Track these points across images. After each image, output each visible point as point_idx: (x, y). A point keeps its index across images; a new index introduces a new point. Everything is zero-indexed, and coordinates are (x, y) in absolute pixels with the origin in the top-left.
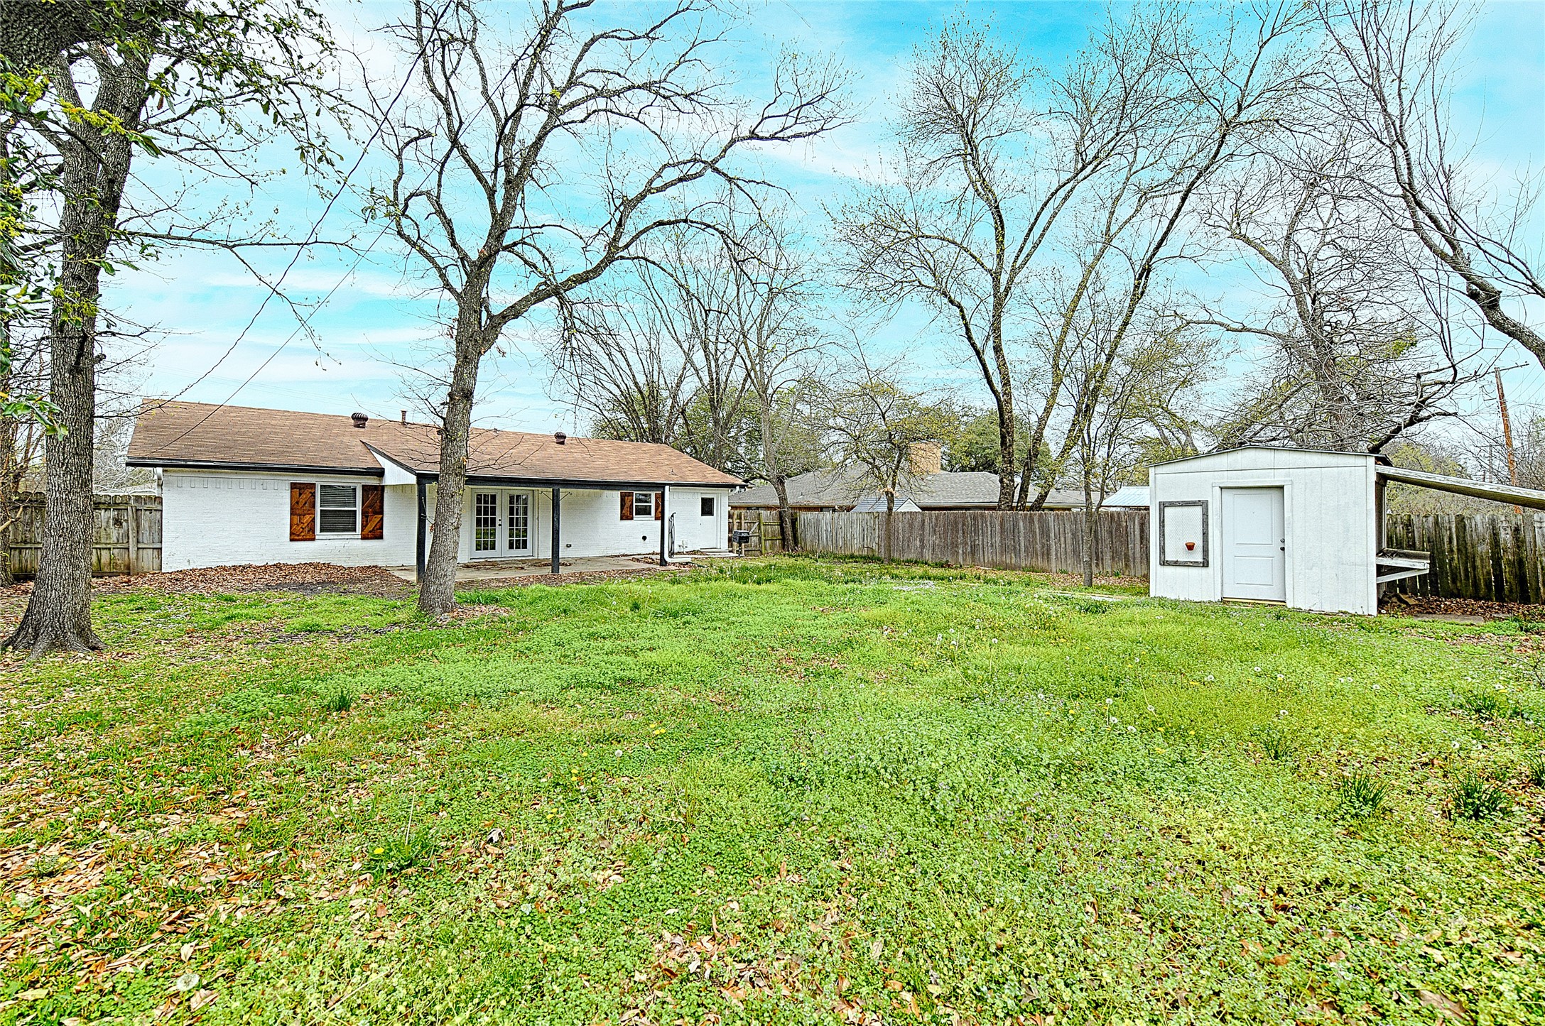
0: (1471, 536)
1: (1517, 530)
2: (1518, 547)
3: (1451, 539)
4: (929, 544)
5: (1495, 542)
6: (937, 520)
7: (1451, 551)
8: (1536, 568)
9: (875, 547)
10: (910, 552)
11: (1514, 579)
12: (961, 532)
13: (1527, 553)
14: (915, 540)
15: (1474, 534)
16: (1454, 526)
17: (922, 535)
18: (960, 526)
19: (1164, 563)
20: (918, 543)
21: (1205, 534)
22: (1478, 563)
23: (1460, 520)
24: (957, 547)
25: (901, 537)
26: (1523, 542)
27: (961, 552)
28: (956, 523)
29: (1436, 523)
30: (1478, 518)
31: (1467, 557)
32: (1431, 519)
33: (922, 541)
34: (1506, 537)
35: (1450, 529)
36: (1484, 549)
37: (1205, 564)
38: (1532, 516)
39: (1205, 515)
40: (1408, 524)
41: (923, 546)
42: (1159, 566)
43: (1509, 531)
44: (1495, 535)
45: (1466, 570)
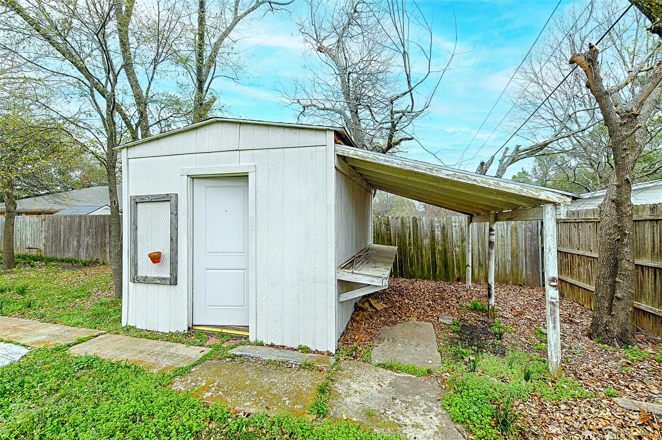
0: (421, 232)
1: (444, 228)
2: (444, 241)
3: (410, 234)
4: (84, 244)
5: (433, 238)
6: (90, 223)
7: (410, 244)
8: (453, 254)
9: (42, 247)
10: (69, 252)
11: (442, 263)
12: (108, 233)
13: (449, 246)
14: (73, 240)
15: (422, 231)
16: (411, 225)
17: (79, 237)
18: (107, 227)
19: (135, 279)
20: (75, 243)
21: (174, 241)
22: (424, 252)
23: (415, 220)
24: (105, 246)
25: (62, 237)
26: (447, 236)
27: (108, 250)
28: (105, 225)
29: (402, 223)
30: (424, 219)
31: (418, 248)
32: (399, 220)
33: (78, 241)
34: (438, 233)
35: (410, 228)
36: (426, 242)
37: (173, 281)
38: (451, 218)
39: (174, 214)
40: (388, 225)
41: (79, 246)
42: (131, 284)
43: (439, 228)
44: (433, 232)
45: (418, 257)
